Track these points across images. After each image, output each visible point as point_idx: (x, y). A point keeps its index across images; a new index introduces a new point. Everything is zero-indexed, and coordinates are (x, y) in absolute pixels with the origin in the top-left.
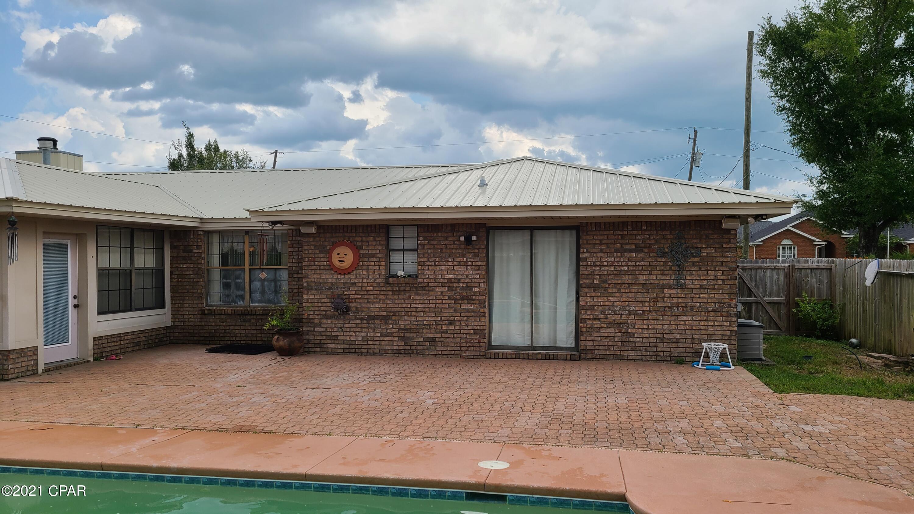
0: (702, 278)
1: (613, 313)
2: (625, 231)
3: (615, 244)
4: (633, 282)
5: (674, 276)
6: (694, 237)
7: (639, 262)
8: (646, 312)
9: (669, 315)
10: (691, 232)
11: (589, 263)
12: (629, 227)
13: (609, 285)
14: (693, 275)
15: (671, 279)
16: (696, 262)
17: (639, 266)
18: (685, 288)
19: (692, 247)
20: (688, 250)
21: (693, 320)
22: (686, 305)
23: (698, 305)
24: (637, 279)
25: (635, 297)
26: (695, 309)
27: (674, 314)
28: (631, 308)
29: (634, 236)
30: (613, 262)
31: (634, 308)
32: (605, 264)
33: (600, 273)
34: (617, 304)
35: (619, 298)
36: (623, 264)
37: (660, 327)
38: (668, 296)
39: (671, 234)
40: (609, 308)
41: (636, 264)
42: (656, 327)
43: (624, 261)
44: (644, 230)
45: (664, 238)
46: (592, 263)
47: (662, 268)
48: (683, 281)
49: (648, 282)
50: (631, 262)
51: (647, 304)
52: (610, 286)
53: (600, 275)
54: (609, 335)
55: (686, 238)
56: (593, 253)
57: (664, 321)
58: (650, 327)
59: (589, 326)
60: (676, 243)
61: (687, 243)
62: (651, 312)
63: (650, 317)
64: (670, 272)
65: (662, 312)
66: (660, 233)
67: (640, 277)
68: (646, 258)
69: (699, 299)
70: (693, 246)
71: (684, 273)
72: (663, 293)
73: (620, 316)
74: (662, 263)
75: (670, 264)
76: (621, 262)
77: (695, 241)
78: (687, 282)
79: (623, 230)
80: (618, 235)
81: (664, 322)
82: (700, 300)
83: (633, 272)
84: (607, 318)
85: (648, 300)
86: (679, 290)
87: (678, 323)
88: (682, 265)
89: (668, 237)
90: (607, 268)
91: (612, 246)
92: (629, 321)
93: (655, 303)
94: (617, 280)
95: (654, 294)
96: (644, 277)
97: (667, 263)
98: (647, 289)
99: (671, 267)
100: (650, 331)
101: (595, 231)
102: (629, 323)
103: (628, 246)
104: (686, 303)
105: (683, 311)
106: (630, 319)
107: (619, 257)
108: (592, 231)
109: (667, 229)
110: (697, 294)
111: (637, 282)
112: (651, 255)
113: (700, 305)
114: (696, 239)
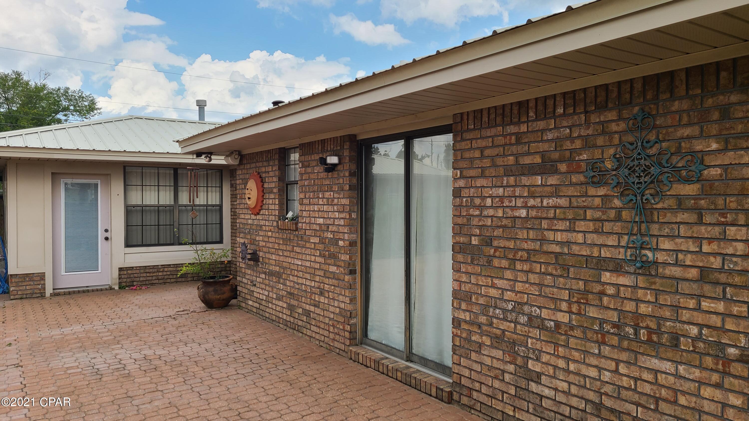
0: (706, 248)
1: (501, 316)
2: (524, 122)
3: (504, 155)
4: (537, 248)
5: (626, 237)
6: (685, 120)
7: (549, 197)
8: (563, 327)
9: (613, 346)
10: (676, 105)
11: (464, 200)
12: (531, 114)
13: (495, 251)
14: (679, 236)
15: (618, 246)
16: (689, 197)
17: (549, 207)
18: (656, 276)
19: (678, 151)
20: (664, 162)
21: (677, 376)
22: (659, 325)
23: (694, 331)
24: (543, 240)
25: (541, 285)
26: (685, 344)
27: (625, 344)
28: (533, 309)
29: (540, 134)
30: (502, 198)
31: (538, 311)
32: (489, 202)
33: (480, 224)
34: (508, 295)
35: (512, 283)
36: (520, 202)
37: (593, 373)
38: (611, 291)
39: (620, 118)
40: (496, 303)
41: (542, 202)
42: (584, 370)
43: (520, 197)
44: (560, 116)
45: (604, 133)
46: (469, 199)
47: (598, 214)
48: (650, 254)
49: (566, 250)
50: (534, 197)
51: (564, 306)
52: (497, 254)
53: (481, 227)
54: (496, 364)
55: (661, 127)
56: (470, 180)
57: (603, 360)
58: (572, 367)
59: (464, 335)
60: (632, 144)
61: (664, 141)
62: (572, 328)
63: (572, 340)
64: (617, 227)
65: (596, 332)
66: (594, 118)
67: (550, 235)
68: (564, 188)
69: (695, 313)
70: (679, 147)
71: (655, 229)
72: (599, 282)
73: (513, 325)
74: (597, 201)
75: (617, 203)
76: (516, 197)
77: (687, 132)
78: (661, 257)
79: (519, 123)
80: (511, 134)
81: (604, 363)
82: (700, 318)
83: (537, 222)
84: (491, 324)
85: (565, 295)
86: (640, 278)
87: (637, 374)
88: (649, 206)
89: (614, 127)
90: (491, 212)
91: (499, 161)
92: (530, 341)
93: (583, 307)
94: (509, 239)
95: (581, 283)
96: (559, 237)
97: (611, 201)
98: (566, 268)
99: (619, 211)
100: (572, 378)
101: (474, 129)
102: (530, 345)
103: (527, 160)
104: (660, 319)
105: (649, 341)
106: (532, 338)
107: (512, 186)
108: (468, 130)
109: (610, 105)
110: (692, 296)
111: (545, 248)
112: (574, 180)
113: (700, 333)
114: (690, 124)
